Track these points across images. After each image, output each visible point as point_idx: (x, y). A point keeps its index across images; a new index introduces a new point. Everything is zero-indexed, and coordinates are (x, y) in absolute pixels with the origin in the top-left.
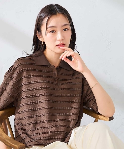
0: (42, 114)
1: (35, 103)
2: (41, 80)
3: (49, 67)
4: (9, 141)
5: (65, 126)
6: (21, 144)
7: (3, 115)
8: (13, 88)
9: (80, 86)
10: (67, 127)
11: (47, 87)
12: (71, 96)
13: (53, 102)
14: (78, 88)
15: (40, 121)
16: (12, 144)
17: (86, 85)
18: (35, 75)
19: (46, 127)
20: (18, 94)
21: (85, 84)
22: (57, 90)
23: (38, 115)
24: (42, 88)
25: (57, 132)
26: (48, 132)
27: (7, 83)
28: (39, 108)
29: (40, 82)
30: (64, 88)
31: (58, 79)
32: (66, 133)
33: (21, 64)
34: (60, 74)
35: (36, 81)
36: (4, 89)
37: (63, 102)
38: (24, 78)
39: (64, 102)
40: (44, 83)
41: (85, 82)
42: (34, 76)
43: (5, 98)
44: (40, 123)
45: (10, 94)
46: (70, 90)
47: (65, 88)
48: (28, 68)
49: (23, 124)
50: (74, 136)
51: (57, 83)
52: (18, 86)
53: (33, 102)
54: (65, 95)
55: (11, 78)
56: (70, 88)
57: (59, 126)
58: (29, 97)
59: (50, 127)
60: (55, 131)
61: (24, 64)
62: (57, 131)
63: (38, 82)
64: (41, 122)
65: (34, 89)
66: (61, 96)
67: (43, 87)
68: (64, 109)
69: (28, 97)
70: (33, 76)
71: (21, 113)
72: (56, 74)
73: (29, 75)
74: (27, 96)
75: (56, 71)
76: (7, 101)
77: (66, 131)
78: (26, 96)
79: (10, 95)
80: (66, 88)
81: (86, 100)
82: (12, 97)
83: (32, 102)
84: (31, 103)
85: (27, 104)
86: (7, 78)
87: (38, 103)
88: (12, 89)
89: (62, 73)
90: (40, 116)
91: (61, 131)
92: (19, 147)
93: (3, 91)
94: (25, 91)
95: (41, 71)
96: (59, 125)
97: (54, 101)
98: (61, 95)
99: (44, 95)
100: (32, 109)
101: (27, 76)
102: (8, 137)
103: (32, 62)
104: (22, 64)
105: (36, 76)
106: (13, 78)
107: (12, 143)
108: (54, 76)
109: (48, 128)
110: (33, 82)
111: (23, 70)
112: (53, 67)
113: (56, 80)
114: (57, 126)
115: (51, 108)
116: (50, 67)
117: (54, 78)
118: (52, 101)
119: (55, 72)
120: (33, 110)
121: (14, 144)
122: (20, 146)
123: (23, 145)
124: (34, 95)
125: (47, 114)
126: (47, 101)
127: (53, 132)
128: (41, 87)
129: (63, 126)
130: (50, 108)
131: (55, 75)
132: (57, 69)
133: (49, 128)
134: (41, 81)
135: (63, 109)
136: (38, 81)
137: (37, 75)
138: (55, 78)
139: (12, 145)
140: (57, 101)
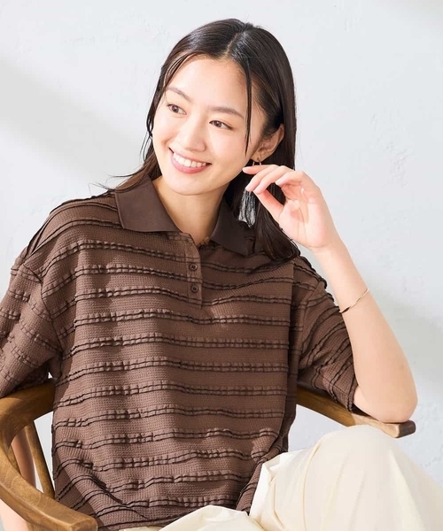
0: (145, 409)
1: (120, 368)
2: (141, 287)
3: (171, 238)
4: (38, 506)
5: (230, 454)
6: (81, 518)
7: (14, 411)
8: (45, 312)
9: (282, 313)
10: (238, 455)
11: (164, 311)
12: (251, 346)
13: (183, 366)
14: (276, 319)
15: (137, 435)
16: (49, 517)
17: (309, 309)
18: (122, 268)
19: (164, 457)
20: (62, 331)
21: (305, 303)
22: (202, 322)
23: (129, 412)
24: (145, 316)
25: (204, 479)
26: (172, 478)
27: (22, 295)
28: (133, 386)
29: (140, 292)
30: (226, 319)
31: (205, 285)
32: (239, 480)
33: (70, 224)
34: (212, 266)
35: (125, 288)
36: (13, 316)
37: (218, 369)
38: (83, 274)
39: (224, 370)
40: (155, 300)
41: (305, 299)
42: (118, 271)
43: (16, 349)
44: (138, 442)
45: (36, 333)
46: (248, 324)
47: (231, 318)
48: (98, 242)
49: (82, 444)
50: (269, 484)
51: (201, 298)
52: (65, 304)
53: (111, 366)
54: (230, 343)
55: (35, 275)
56: (248, 318)
57: (211, 456)
58: (97, 345)
59: (178, 460)
60: (197, 477)
61: (82, 223)
62: (204, 473)
63: (132, 292)
64: (143, 440)
65: (115, 317)
66: (214, 345)
67: (149, 313)
68: (223, 393)
69: (94, 345)
70: (112, 271)
71: (75, 401)
72: (198, 266)
73: (100, 266)
74: (90, 344)
75: (196, 255)
76: (28, 359)
77: (236, 474)
78: (86, 341)
79: (38, 338)
80: (234, 316)
81: (311, 360)
82: (44, 344)
83: (108, 364)
84: (104, 366)
85: (91, 371)
86: (24, 275)
87: (128, 370)
88: (44, 316)
89: (218, 263)
90: (140, 417)
91: (219, 475)
92: (73, 528)
93: (9, 325)
94: (84, 322)
95: (144, 252)
96: (209, 452)
97: (186, 365)
98: (215, 340)
99: (151, 340)
100: (107, 391)
101: (94, 267)
102: (35, 492)
103: (112, 218)
104: (75, 223)
105: (124, 270)
106: (43, 274)
107: (49, 515)
108: (188, 276)
109: (170, 462)
110: (113, 292)
111: (77, 247)
112: (187, 241)
113: (195, 289)
114: (203, 457)
115: (180, 388)
116: (176, 238)
117: (189, 280)
118: (179, 365)
119: (195, 261)
120: (111, 393)
121: (59, 518)
122: (78, 524)
123: (90, 522)
124: (115, 339)
125: (166, 408)
126: (164, 363)
127: (192, 479)
128: (140, 311)
129: (225, 454)
130: (176, 388)
131: (193, 269)
132: (201, 248)
133: (173, 460)
134: (143, 291)
135: (218, 393)
136: (133, 288)
137: (128, 268)
138: (193, 280)
139: (48, 520)
140: (197, 364)
